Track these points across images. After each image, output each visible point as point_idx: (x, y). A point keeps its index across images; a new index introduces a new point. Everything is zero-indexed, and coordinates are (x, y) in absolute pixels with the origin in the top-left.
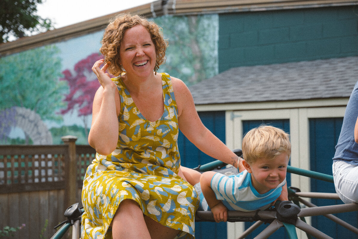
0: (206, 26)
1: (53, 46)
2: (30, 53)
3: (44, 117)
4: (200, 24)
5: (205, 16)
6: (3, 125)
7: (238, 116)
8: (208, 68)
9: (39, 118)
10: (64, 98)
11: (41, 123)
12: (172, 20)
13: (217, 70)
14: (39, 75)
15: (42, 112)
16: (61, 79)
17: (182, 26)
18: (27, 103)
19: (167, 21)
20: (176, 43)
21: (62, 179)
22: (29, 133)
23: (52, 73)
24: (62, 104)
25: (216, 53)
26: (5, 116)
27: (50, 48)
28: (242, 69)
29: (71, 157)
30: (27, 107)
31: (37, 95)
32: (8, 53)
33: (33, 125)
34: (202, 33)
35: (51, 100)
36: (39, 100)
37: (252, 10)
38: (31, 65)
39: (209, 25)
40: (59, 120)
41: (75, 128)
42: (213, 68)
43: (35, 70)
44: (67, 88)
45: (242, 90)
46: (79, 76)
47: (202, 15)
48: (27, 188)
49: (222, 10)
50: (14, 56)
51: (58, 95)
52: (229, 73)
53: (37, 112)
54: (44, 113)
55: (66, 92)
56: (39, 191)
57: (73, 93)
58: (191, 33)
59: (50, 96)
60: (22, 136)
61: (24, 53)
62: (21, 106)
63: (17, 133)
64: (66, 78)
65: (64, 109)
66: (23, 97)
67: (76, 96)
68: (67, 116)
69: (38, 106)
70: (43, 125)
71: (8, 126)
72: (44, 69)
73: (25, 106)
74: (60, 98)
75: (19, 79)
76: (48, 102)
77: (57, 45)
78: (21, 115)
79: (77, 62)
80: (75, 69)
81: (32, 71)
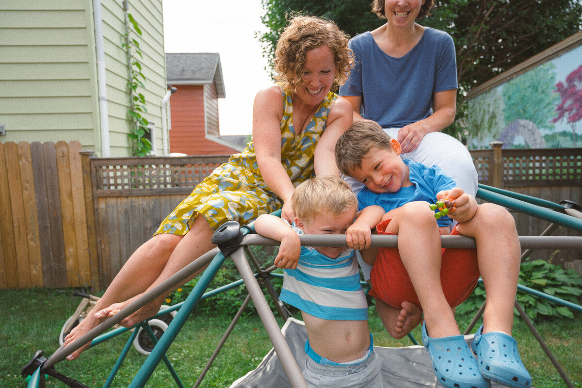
1: (549, 63)
2: (531, 73)
3: (540, 126)
6: (510, 135)
9: (536, 127)
10: (556, 107)
11: (537, 131)
14: (537, 90)
15: (538, 122)
16: (554, 92)
18: (527, 115)
22: (527, 140)
23: (547, 88)
24: (554, 113)
26: (511, 128)
27: (546, 66)
29: (496, 160)
30: (527, 119)
31: (535, 108)
32: (514, 76)
33: (530, 133)
35: (545, 111)
36: (536, 112)
38: (531, 83)
40: (552, 128)
41: (564, 134)
43: (534, 86)
44: (559, 99)
46: (570, 86)
50: (519, 78)
51: (552, 106)
53: (534, 122)
54: (540, 123)
55: (558, 102)
57: (564, 102)
59: (545, 107)
60: (523, 143)
62: (523, 119)
63: (519, 141)
64: (559, 90)
65: (557, 117)
66: (524, 110)
67: (566, 105)
68: (558, 124)
69: (535, 117)
70: (539, 133)
71: (514, 135)
72: (541, 84)
73: (525, 118)
74: (553, 108)
75: (522, 96)
76: (543, 113)
77: (552, 61)
78: (522, 126)
79: (569, 74)
80: (566, 81)
81: (531, 88)
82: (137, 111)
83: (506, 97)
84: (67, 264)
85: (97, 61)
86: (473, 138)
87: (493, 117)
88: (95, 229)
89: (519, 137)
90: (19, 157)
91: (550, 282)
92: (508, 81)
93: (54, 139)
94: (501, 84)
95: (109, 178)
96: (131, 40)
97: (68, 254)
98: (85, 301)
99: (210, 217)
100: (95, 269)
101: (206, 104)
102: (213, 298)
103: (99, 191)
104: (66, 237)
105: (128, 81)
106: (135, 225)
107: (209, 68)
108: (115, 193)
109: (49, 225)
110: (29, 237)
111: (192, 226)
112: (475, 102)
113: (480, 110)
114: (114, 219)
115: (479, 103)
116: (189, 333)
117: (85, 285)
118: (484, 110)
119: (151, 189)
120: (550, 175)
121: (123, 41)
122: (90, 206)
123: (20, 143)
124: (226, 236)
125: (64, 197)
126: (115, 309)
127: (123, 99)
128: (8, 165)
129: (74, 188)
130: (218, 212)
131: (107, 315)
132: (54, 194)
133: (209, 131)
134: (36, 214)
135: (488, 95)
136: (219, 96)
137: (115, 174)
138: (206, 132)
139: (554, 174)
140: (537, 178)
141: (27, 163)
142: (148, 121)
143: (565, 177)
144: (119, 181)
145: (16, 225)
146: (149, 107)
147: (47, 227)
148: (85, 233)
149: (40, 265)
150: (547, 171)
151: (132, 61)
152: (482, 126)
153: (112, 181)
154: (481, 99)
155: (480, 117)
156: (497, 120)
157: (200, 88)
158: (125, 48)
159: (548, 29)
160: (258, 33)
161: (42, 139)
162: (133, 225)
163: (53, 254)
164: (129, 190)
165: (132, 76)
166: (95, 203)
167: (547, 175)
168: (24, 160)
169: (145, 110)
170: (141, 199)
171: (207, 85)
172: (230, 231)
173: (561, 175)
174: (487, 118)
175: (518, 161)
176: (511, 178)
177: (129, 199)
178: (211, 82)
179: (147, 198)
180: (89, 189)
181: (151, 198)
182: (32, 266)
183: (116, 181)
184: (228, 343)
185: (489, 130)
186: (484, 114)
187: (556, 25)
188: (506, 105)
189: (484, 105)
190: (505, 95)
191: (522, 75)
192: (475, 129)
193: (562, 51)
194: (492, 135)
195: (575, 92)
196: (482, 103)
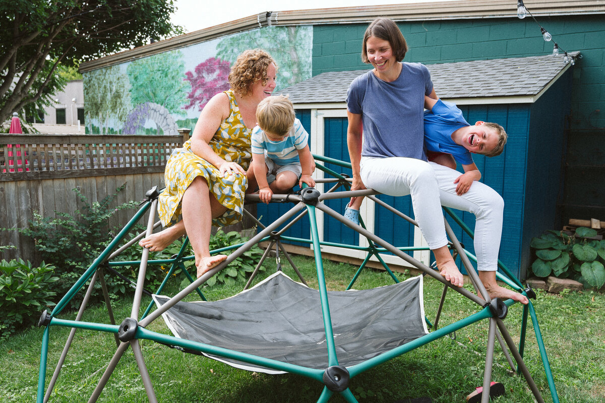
0: (303, 36)
1: (177, 50)
2: (158, 56)
3: (172, 111)
4: (298, 34)
5: (302, 27)
6: (139, 117)
7: (321, 114)
8: (304, 72)
9: (168, 112)
10: (187, 95)
11: (169, 116)
12: (275, 30)
13: (311, 74)
14: (166, 75)
15: (169, 107)
16: (184, 80)
17: (283, 35)
18: (157, 99)
19: (271, 30)
20: (278, 50)
22: (160, 124)
23: (177, 74)
24: (185, 100)
25: (310, 60)
26: (140, 109)
27: (174, 53)
28: (330, 74)
30: (158, 103)
31: (165, 92)
32: (141, 56)
33: (163, 117)
34: (299, 41)
35: (177, 97)
36: (167, 96)
37: (340, 23)
38: (160, 67)
39: (305, 35)
40: (183, 114)
42: (308, 73)
43: (163, 71)
44: (190, 88)
45: (326, 92)
46: (199, 77)
47: (299, 26)
48: (149, 170)
49: (316, 22)
50: (146, 58)
51: (183, 93)
52: (319, 77)
53: (166, 107)
54: (172, 108)
55: (189, 90)
56: (159, 173)
57: (194, 91)
58: (290, 41)
59: (176, 93)
60: (155, 127)
61: (154, 56)
62: (153, 102)
63: (150, 124)
64: (189, 79)
65: (187, 104)
66: (154, 94)
67: (197, 94)
68: (190, 111)
69: (166, 102)
70: (171, 118)
71: (143, 118)
72: (171, 70)
73: (156, 102)
74: (184, 95)
75: (151, 79)
76: (175, 99)
77: (181, 50)
78: (153, 109)
79: (197, 65)
80: (196, 71)
81: (161, 72)
83: (132, 76)
86: (92, 117)
87: (117, 96)
89: (150, 120)
92: (134, 60)
94: (126, 62)
112: (92, 77)
113: (99, 87)
115: (98, 79)
118: (105, 87)
135: (108, 71)
152: (104, 105)
154: (100, 75)
155: (100, 95)
156: (123, 99)
174: (109, 96)
185: (113, 110)
186: (105, 91)
187: (152, 4)
188: (133, 85)
189: (104, 81)
190: (130, 75)
191: (149, 58)
192: (94, 107)
193: (190, 42)
194: (117, 116)
195: (204, 83)
196: (101, 80)
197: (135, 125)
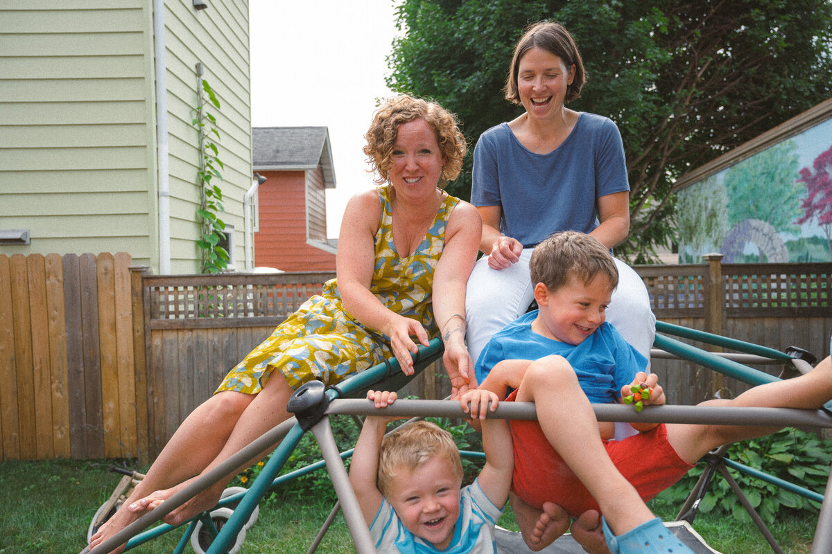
1: (788, 141)
2: (764, 154)
3: (780, 229)
6: (737, 241)
9: (774, 231)
10: (801, 203)
11: (776, 236)
14: (773, 179)
15: (776, 223)
16: (797, 182)
18: (761, 213)
21: (701, 306)
22: (763, 248)
23: (788, 175)
24: (798, 211)
26: (739, 231)
27: (784, 145)
30: (760, 219)
31: (771, 203)
32: (741, 159)
33: (767, 239)
35: (786, 208)
36: (773, 208)
38: (765, 168)
40: (796, 232)
41: (815, 240)
43: (769, 173)
44: (805, 192)
46: (819, 174)
50: (747, 160)
51: (795, 200)
53: (772, 223)
54: (780, 224)
55: (804, 196)
57: (812, 196)
59: (786, 202)
60: (757, 253)
61: (757, 156)
62: (755, 218)
63: (751, 249)
64: (804, 179)
65: (802, 217)
66: (757, 207)
67: (816, 200)
68: (805, 226)
69: (772, 216)
70: (778, 238)
71: (743, 242)
72: (778, 171)
73: (758, 217)
74: (796, 204)
75: (753, 187)
76: (783, 211)
77: (793, 139)
78: (754, 228)
79: (817, 156)
80: (815, 166)
81: (765, 175)
82: (210, 210)
83: (731, 187)
84: (105, 425)
85: (157, 143)
86: (685, 244)
87: (713, 215)
88: (146, 373)
89: (751, 243)
90: (47, 275)
91: (798, 458)
92: (733, 165)
93: (95, 249)
94: (722, 169)
95: (167, 303)
96: (206, 115)
97: (106, 410)
98: (125, 480)
99: (289, 372)
100: (143, 432)
101: (307, 197)
102: (308, 476)
103: (154, 321)
104: (104, 386)
105: (200, 169)
106: (202, 371)
107: (312, 147)
108: (176, 323)
109: (82, 369)
110: (54, 386)
111: (266, 382)
112: (686, 194)
113: (694, 206)
114: (172, 360)
115: (693, 196)
116: (272, 527)
117: (128, 455)
118: (700, 206)
119: (225, 319)
120: (794, 300)
121: (195, 117)
122: (140, 343)
123: (49, 255)
124: (305, 401)
125: (105, 329)
126: (158, 499)
127: (192, 195)
128: (30, 286)
129: (119, 318)
130: (300, 365)
131: (146, 508)
132: (90, 326)
133: (313, 233)
134: (65, 354)
135: (704, 185)
136: (327, 184)
137: (176, 297)
138: (308, 236)
139: (799, 300)
140: (775, 305)
141: (57, 283)
142: (225, 223)
143: (815, 304)
144: (181, 308)
145: (37, 368)
146: (226, 204)
147: (79, 372)
148: (132, 381)
149: (67, 427)
150: (789, 295)
151: (206, 142)
152: (698, 227)
153: (172, 308)
154: (695, 191)
155: (694, 216)
156: (719, 219)
157: (301, 174)
158: (196, 126)
159: (788, 94)
160: (381, 100)
161: (78, 249)
162: (198, 370)
163: (86, 411)
164: (194, 320)
165: (205, 162)
166: (147, 338)
167: (789, 300)
168: (52, 279)
169: (222, 208)
170: (210, 332)
171: (310, 171)
172: (310, 396)
173: (809, 301)
174: (704, 216)
175: (745, 281)
176: (736, 306)
177: (195, 332)
178: (315, 166)
179: (220, 331)
180: (139, 319)
181: (224, 331)
182: (56, 428)
183: (177, 308)
184: (327, 543)
185: (708, 233)
186: (700, 211)
187: (800, 87)
188: (731, 199)
189: (700, 198)
190: (728, 185)
191: (751, 158)
192: (688, 231)
193: (806, 125)
194: (712, 241)
195: (828, 181)
196: (696, 196)
197: (732, 250)
